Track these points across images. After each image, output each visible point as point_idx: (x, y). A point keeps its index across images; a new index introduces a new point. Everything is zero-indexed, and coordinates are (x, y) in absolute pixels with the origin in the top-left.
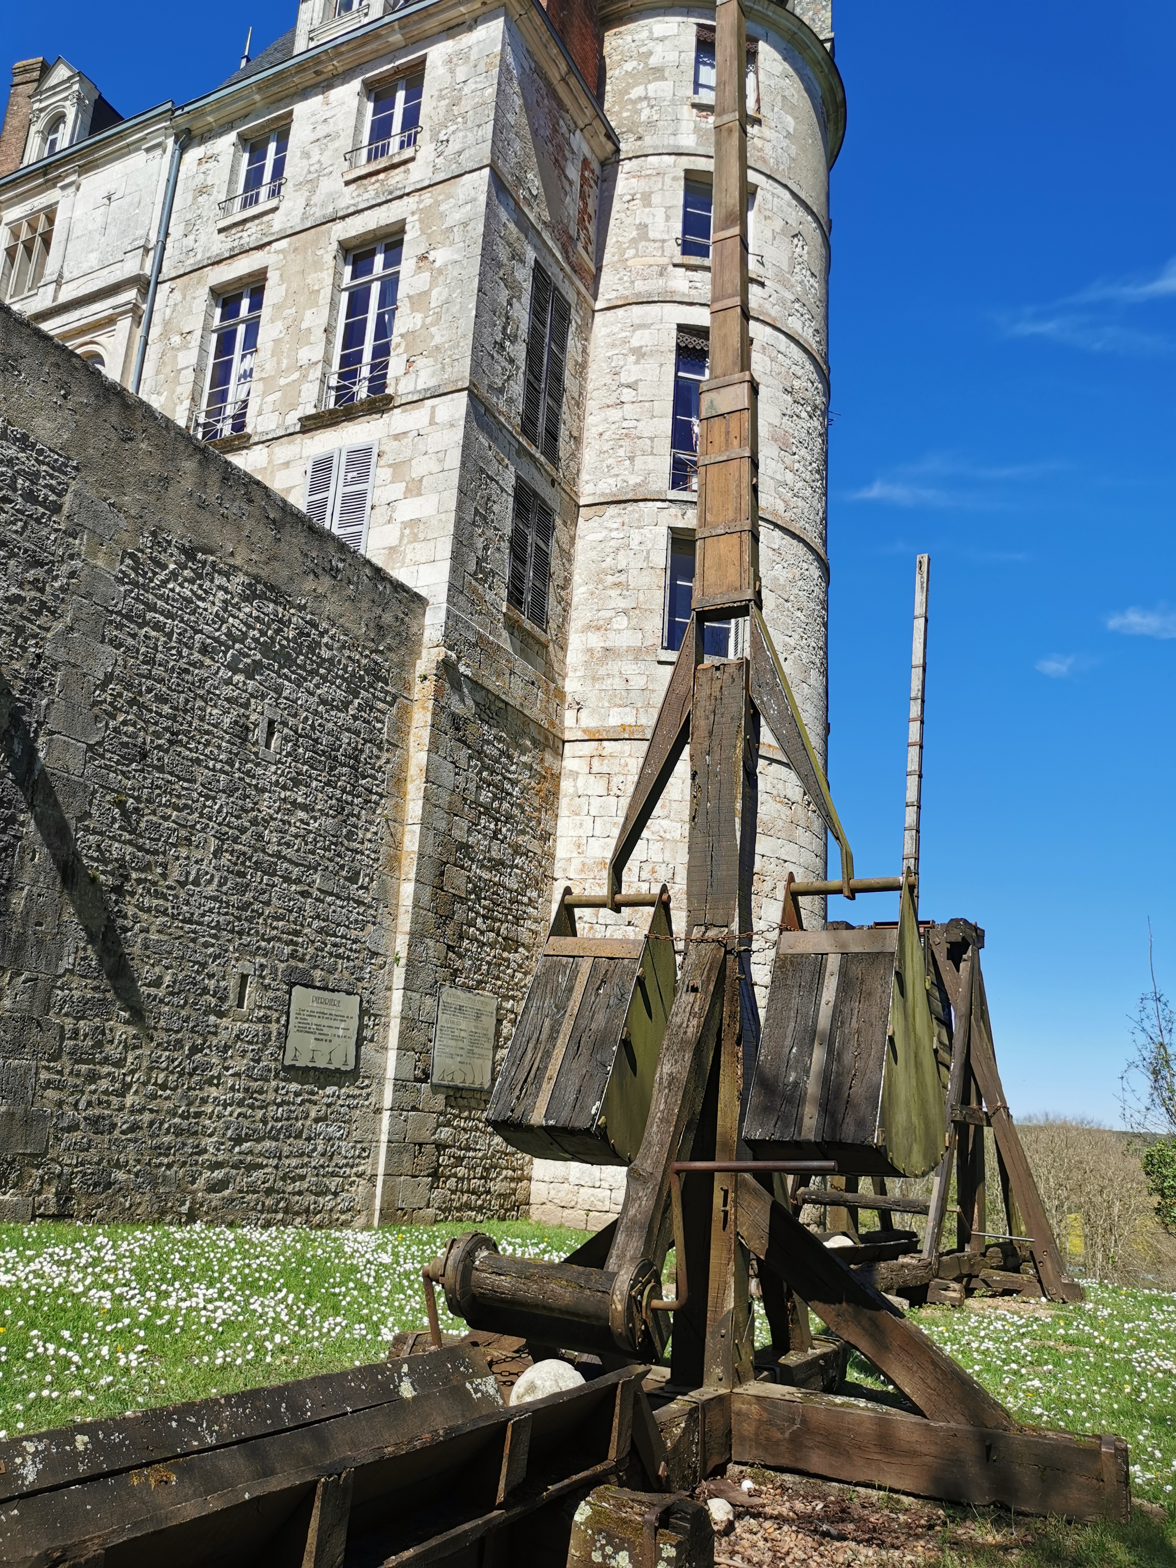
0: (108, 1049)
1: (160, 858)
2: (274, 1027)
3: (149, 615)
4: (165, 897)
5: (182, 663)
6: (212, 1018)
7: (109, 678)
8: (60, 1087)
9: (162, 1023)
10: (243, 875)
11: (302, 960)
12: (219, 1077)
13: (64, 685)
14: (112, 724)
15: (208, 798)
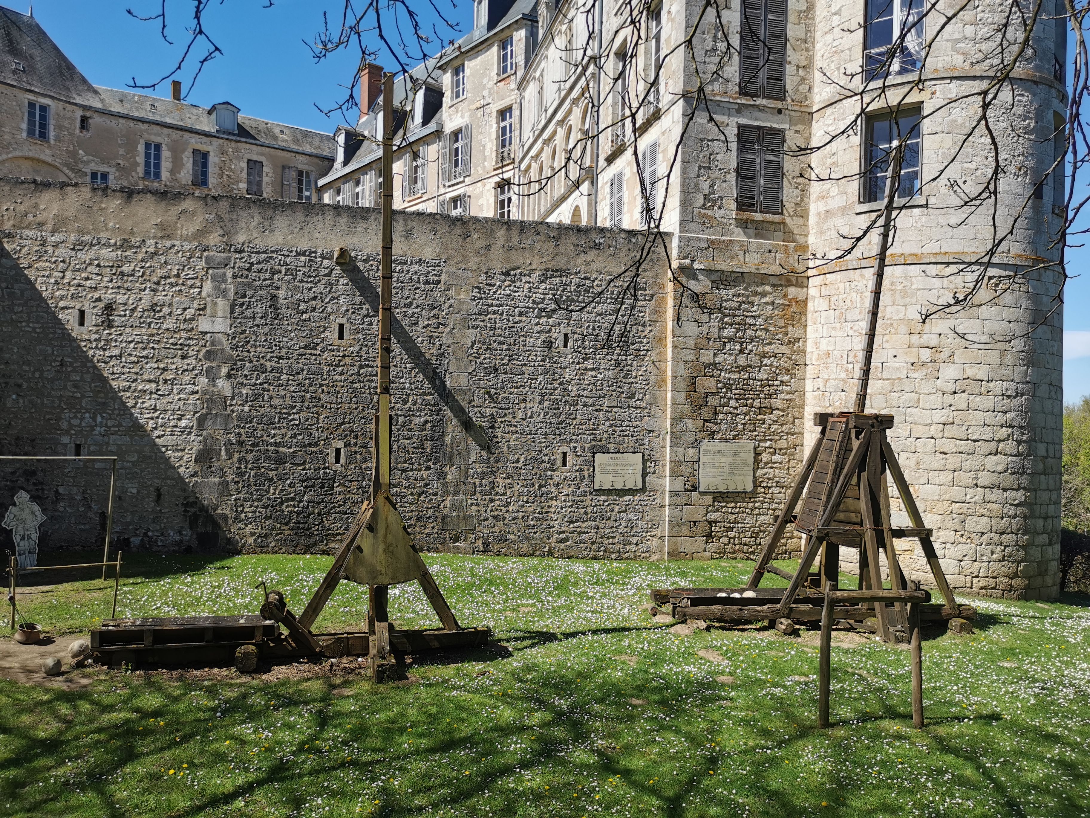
0: (497, 489)
1: (511, 410)
2: (586, 473)
3: (490, 309)
4: (516, 426)
5: (511, 324)
6: (549, 473)
7: (474, 343)
8: (477, 505)
9: (522, 477)
10: (558, 409)
11: (600, 441)
12: (556, 496)
13: (454, 353)
14: (478, 361)
15: (532, 379)
